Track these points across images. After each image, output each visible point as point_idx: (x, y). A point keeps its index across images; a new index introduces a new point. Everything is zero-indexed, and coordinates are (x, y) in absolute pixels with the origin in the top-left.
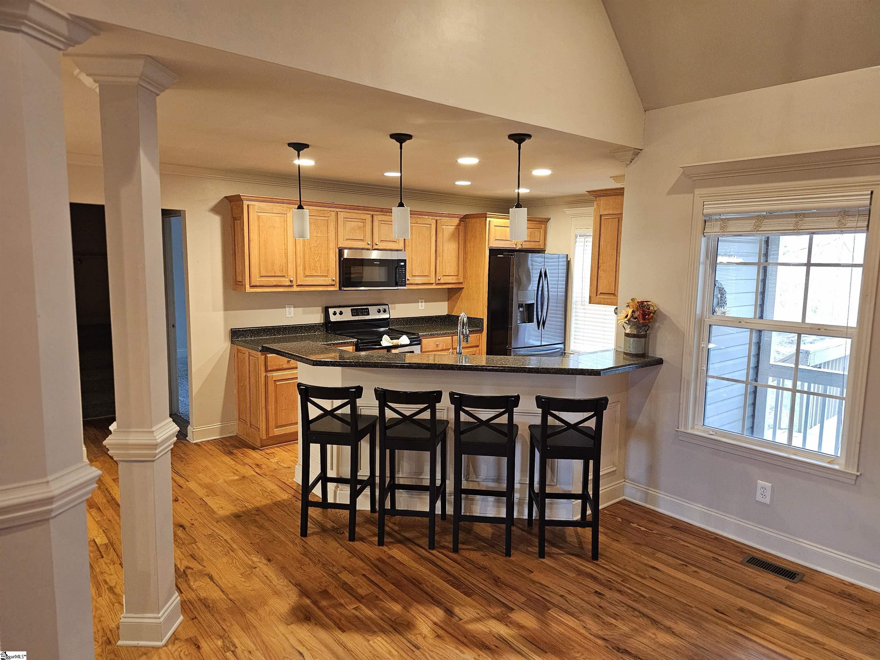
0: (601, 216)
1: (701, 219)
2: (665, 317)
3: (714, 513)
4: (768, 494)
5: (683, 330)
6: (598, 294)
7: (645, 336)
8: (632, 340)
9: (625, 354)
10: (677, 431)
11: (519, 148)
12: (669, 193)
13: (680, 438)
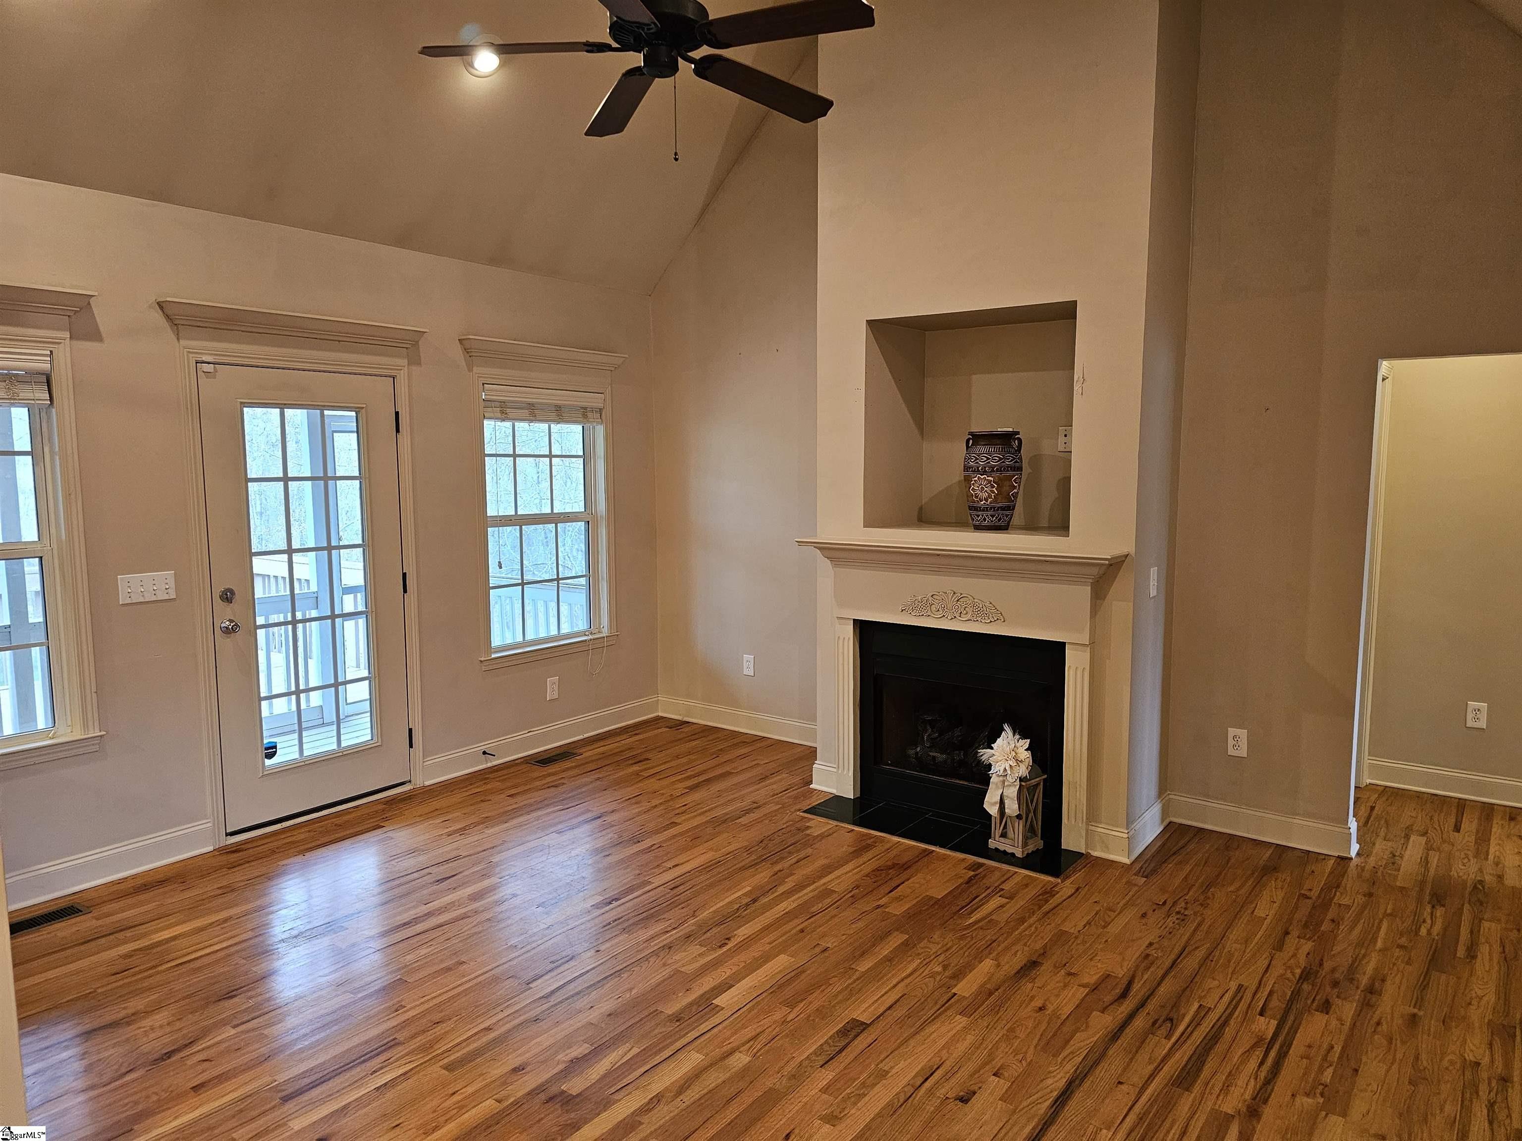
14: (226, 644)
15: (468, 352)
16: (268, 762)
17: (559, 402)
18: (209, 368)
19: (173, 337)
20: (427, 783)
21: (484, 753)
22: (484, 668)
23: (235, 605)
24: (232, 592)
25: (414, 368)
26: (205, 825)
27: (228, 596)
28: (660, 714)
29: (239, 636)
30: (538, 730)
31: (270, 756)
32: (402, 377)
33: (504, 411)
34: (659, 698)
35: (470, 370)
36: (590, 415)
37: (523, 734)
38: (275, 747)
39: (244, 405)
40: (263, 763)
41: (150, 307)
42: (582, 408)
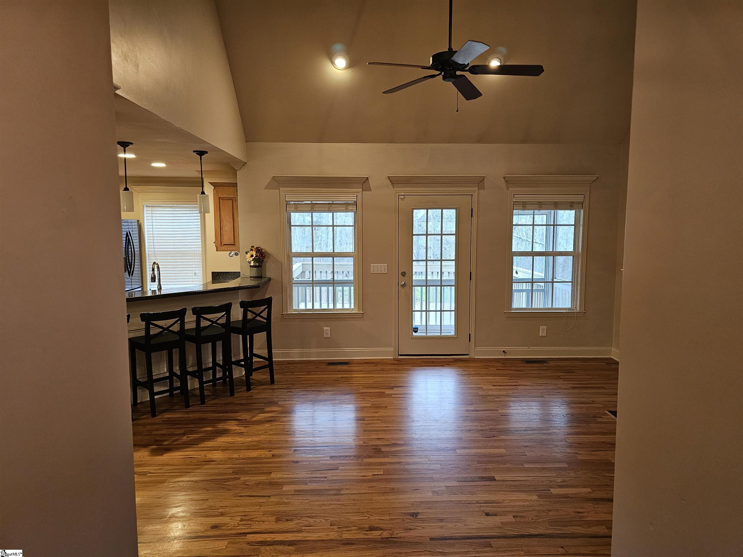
0: (219, 198)
1: (285, 203)
2: (270, 254)
3: (305, 350)
4: (329, 333)
5: (281, 261)
6: (222, 245)
7: (261, 266)
8: (255, 269)
9: (251, 277)
10: (283, 314)
11: (201, 159)
12: (266, 188)
13: (284, 318)
14: (402, 290)
15: (508, 182)
16: (414, 334)
17: (556, 200)
18: (402, 197)
19: (392, 187)
20: (475, 357)
21: (504, 352)
22: (506, 316)
23: (406, 277)
24: (405, 273)
25: (481, 191)
26: (392, 349)
27: (404, 274)
28: (612, 357)
29: (406, 288)
30: (533, 348)
31: (416, 332)
32: (475, 195)
33: (524, 206)
34: (612, 349)
35: (508, 189)
36: (575, 205)
37: (526, 348)
38: (417, 329)
39: (413, 209)
40: (412, 334)
41: (386, 178)
42: (570, 202)
